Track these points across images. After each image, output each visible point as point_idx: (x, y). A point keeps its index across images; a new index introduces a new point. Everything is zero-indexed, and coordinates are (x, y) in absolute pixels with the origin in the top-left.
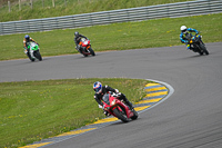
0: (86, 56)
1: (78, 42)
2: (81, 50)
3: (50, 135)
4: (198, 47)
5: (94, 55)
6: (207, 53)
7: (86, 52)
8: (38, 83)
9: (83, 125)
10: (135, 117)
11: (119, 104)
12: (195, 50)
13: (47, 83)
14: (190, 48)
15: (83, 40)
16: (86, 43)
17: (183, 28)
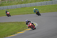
0: (8, 16)
1: (6, 13)
2: (7, 15)
3: (6, 36)
4: (38, 14)
5: (10, 16)
6: (40, 15)
7: (8, 15)
8: (2, 23)
9: (14, 34)
10: (35, 29)
11: (32, 25)
12: (37, 14)
13: (5, 23)
14: (36, 14)
15: (8, 12)
16: (8, 13)
17: (34, 9)
